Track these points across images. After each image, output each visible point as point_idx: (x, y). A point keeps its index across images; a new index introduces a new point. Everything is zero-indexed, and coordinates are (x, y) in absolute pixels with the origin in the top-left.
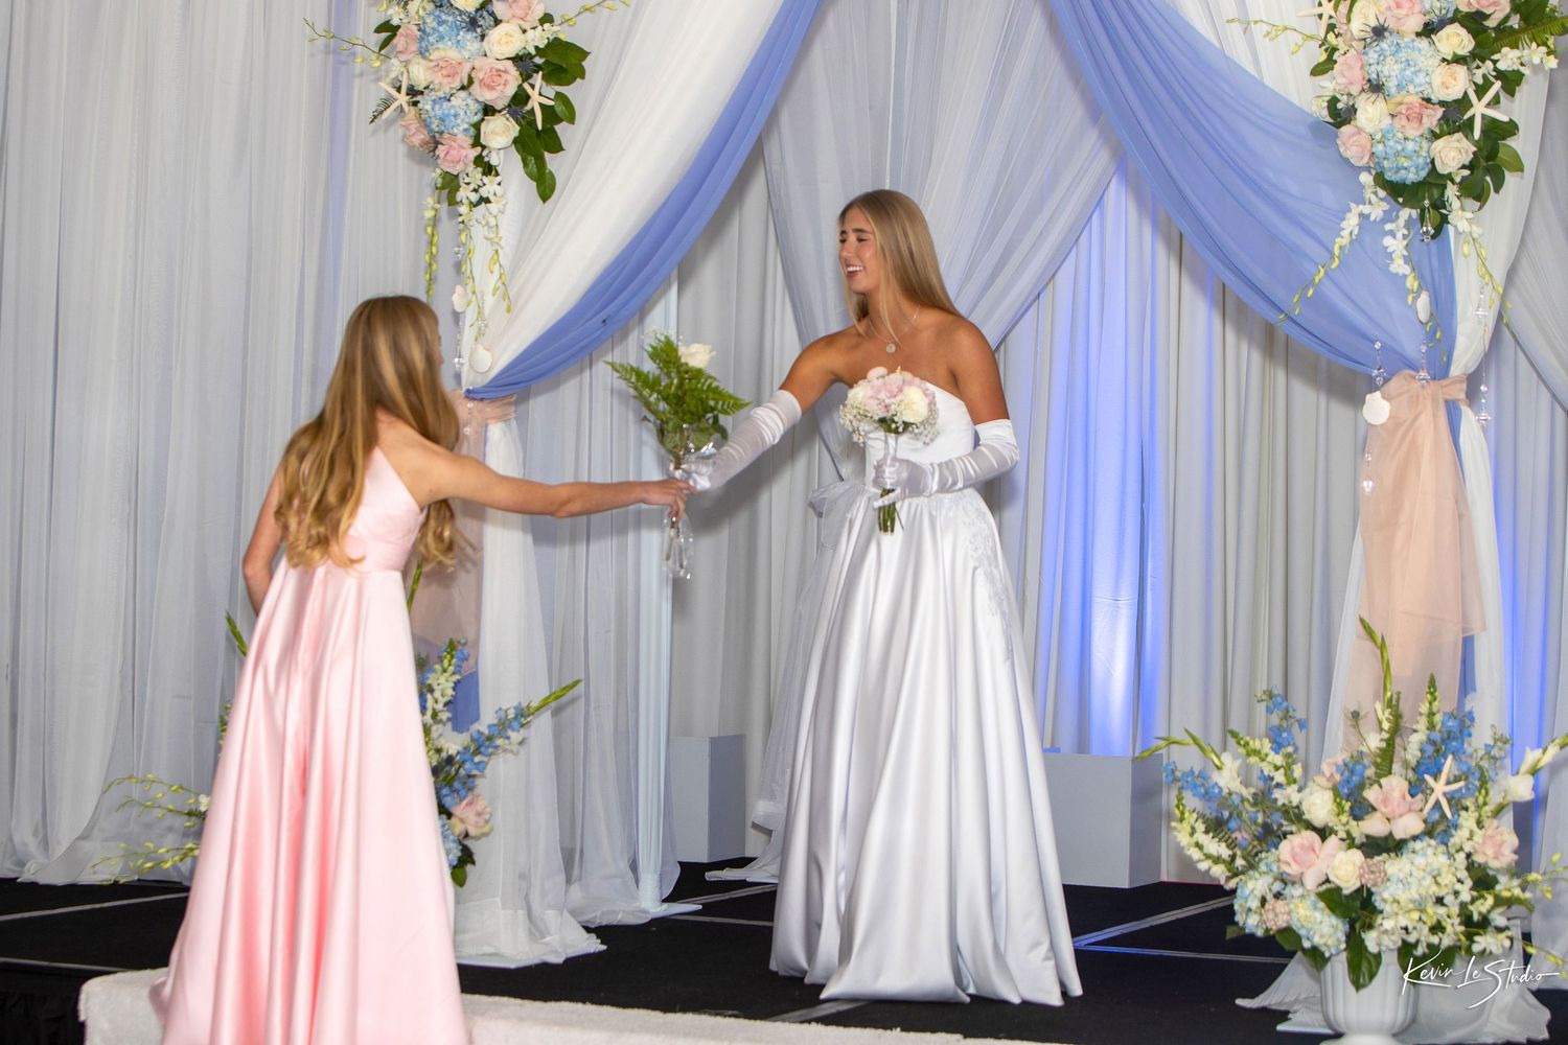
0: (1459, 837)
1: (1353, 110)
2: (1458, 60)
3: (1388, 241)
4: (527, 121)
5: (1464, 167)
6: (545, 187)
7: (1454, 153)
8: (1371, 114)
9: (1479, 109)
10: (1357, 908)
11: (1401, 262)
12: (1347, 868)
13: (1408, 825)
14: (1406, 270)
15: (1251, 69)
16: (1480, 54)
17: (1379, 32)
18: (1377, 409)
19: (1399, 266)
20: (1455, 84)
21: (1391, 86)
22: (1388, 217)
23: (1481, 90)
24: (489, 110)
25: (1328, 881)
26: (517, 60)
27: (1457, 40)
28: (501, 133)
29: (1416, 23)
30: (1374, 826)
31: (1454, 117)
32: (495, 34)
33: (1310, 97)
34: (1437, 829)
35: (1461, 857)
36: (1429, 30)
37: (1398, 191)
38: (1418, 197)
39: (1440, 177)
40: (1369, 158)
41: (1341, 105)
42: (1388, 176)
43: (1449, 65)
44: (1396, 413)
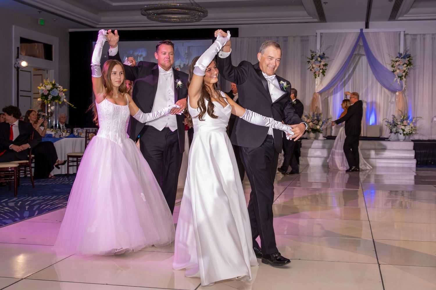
0: (410, 125)
1: (396, 71)
2: (406, 67)
4: (323, 70)
6: (324, 75)
7: (404, 74)
8: (398, 71)
9: (406, 71)
10: (404, 130)
12: (403, 127)
13: (406, 124)
15: (386, 67)
16: (407, 67)
17: (399, 65)
18: (397, 93)
19: (399, 83)
20: (405, 69)
21: (400, 69)
23: (406, 69)
24: (320, 69)
26: (323, 65)
27: (405, 65)
28: (321, 71)
29: (402, 64)
30: (404, 124)
31: (404, 71)
32: (322, 63)
33: (391, 69)
34: (409, 124)
36: (403, 65)
37: (399, 77)
38: (401, 77)
39: (402, 76)
40: (397, 74)
41: (395, 70)
42: (399, 76)
43: (404, 67)
44: (399, 94)
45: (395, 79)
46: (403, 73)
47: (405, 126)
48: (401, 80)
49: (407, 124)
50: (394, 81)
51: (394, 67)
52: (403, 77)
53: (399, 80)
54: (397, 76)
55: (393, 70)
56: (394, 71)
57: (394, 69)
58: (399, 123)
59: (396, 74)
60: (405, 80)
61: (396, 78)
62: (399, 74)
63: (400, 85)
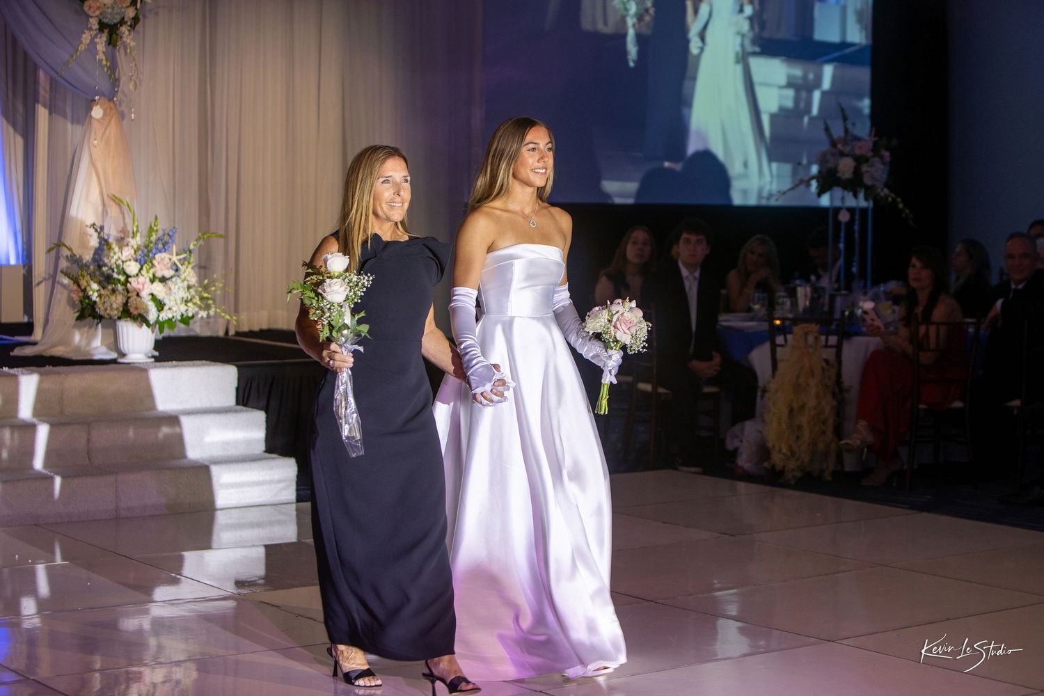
0: (184, 275)
3: (98, 46)
5: (133, 19)
7: (131, 13)
10: (160, 305)
11: (101, 54)
13: (168, 273)
14: (104, 58)
18: (97, 112)
19: (101, 56)
22: (96, 36)
25: (152, 295)
30: (159, 275)
35: (186, 283)
37: (102, 26)
38: (111, 30)
39: (122, 22)
40: (97, 13)
42: (105, 21)
44: (105, 114)
45: (86, 37)
46: (128, 7)
47: (163, 280)
48: (111, 42)
49: (172, 273)
50: (82, 47)
52: (124, 29)
53: (101, 43)
54: (94, 23)
58: (132, 268)
59: (91, 14)
60: (133, 44)
61: (91, 29)
62: (110, 10)
63: (106, 69)
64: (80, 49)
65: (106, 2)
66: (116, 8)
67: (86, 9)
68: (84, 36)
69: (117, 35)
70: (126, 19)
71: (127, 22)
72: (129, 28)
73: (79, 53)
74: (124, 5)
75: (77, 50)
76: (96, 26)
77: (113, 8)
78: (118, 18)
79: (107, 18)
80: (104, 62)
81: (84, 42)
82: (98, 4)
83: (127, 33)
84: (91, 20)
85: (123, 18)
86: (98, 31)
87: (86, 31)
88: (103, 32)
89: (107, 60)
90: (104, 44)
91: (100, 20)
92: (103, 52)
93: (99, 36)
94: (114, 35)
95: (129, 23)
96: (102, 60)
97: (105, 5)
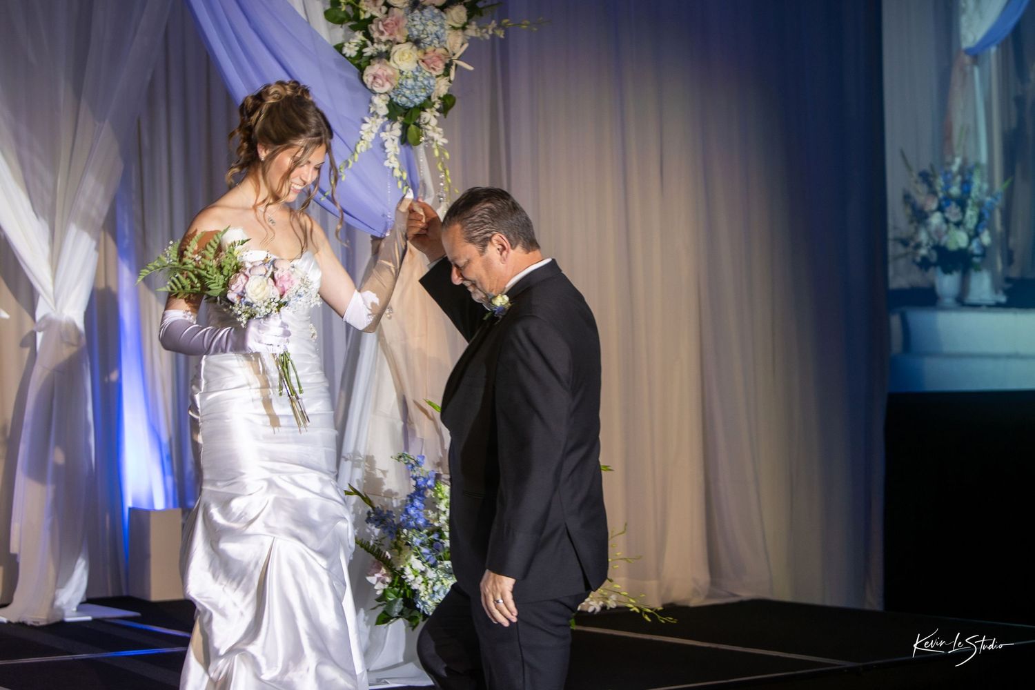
1: (386, 56)
3: (387, 145)
5: (444, 98)
7: (442, 87)
8: (405, 59)
9: (455, 60)
11: (393, 159)
14: (396, 165)
17: (415, 4)
19: (393, 162)
20: (456, 43)
22: (384, 128)
36: (445, 6)
37: (395, 110)
38: (409, 115)
39: (428, 103)
40: (388, 87)
41: (368, 51)
42: (401, 100)
43: (454, 28)
45: (370, 129)
46: (438, 77)
50: (362, 147)
51: (363, 26)
52: (429, 116)
53: (392, 140)
54: (380, 105)
55: (350, 51)
56: (361, 63)
57: (359, 37)
59: (377, 89)
61: (375, 114)
62: (410, 82)
63: (400, 184)
64: (358, 149)
65: (402, 69)
66: (420, 79)
67: (368, 79)
68: (365, 127)
69: (418, 125)
70: (434, 99)
71: (434, 103)
72: (437, 114)
73: (356, 156)
74: (435, 73)
75: (354, 151)
76: (384, 111)
77: (415, 79)
78: (422, 96)
79: (404, 96)
80: (397, 173)
81: (365, 136)
82: (389, 72)
83: (434, 122)
84: (376, 100)
85: (429, 98)
86: (386, 119)
87: (367, 119)
88: (395, 120)
89: (401, 170)
90: (397, 141)
91: (391, 99)
92: (396, 155)
93: (388, 127)
94: (413, 127)
95: (437, 106)
96: (393, 168)
97: (401, 73)
